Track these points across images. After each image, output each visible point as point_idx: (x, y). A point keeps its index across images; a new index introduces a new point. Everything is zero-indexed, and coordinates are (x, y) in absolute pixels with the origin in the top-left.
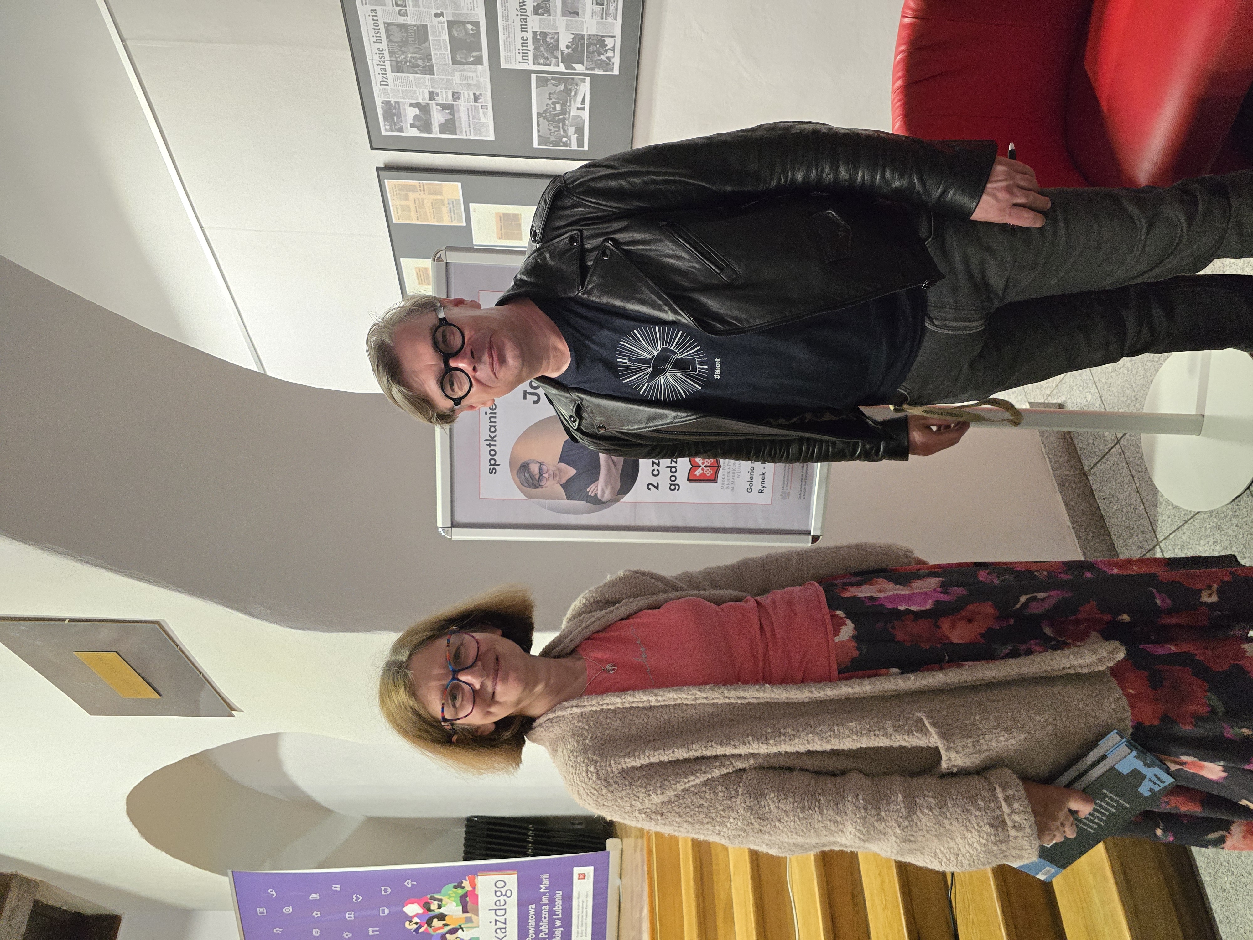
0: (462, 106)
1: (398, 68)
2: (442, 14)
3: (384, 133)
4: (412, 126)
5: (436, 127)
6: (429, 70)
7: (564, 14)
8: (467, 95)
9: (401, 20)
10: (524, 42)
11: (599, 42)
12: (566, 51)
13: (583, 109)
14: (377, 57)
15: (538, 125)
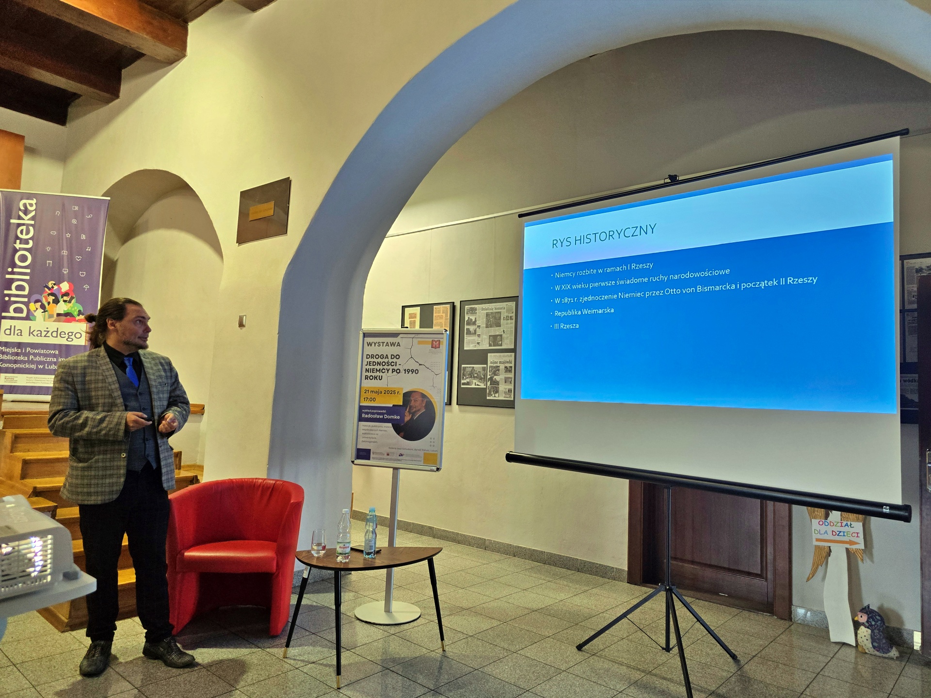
0: (475, 338)
1: (487, 315)
2: (504, 333)
3: (466, 307)
4: (469, 318)
5: (468, 327)
6: (487, 327)
7: (505, 377)
8: (479, 340)
9: (502, 318)
10: (496, 363)
11: (497, 391)
12: (494, 378)
13: (475, 385)
14: (490, 307)
15: (470, 367)
